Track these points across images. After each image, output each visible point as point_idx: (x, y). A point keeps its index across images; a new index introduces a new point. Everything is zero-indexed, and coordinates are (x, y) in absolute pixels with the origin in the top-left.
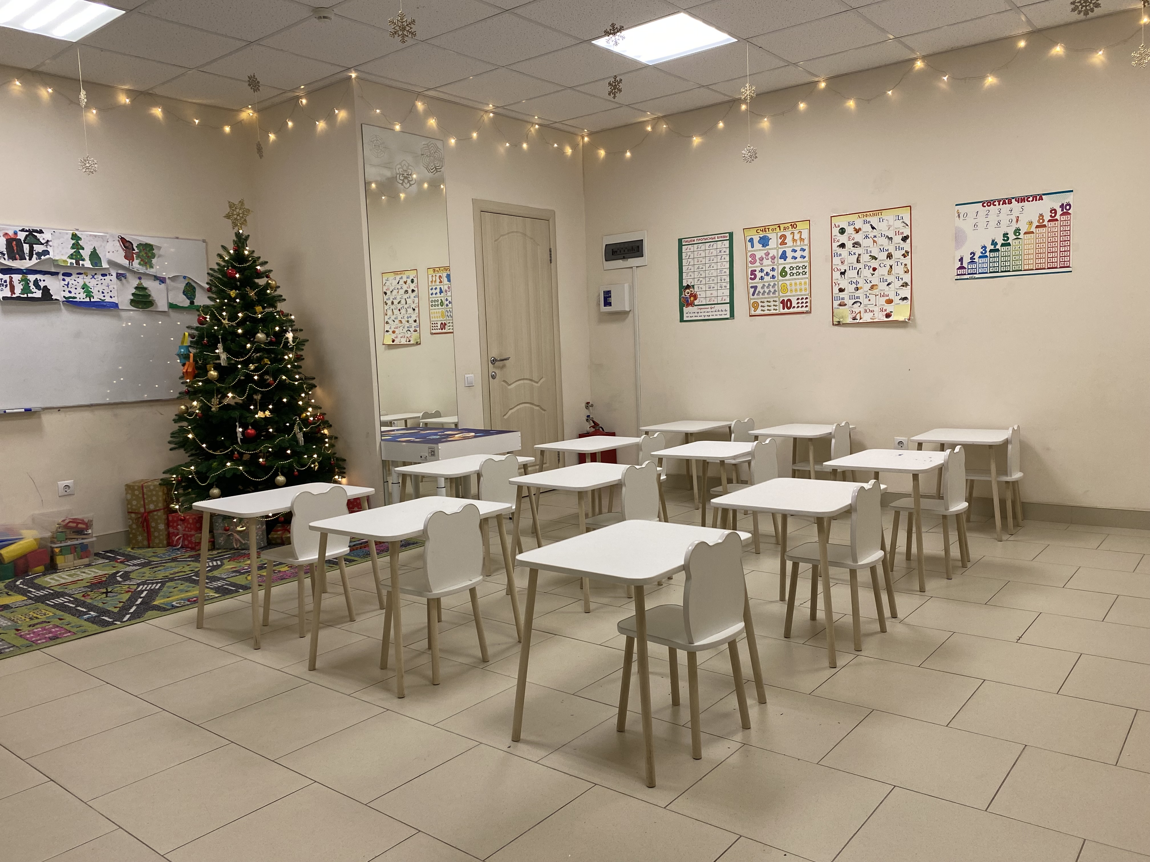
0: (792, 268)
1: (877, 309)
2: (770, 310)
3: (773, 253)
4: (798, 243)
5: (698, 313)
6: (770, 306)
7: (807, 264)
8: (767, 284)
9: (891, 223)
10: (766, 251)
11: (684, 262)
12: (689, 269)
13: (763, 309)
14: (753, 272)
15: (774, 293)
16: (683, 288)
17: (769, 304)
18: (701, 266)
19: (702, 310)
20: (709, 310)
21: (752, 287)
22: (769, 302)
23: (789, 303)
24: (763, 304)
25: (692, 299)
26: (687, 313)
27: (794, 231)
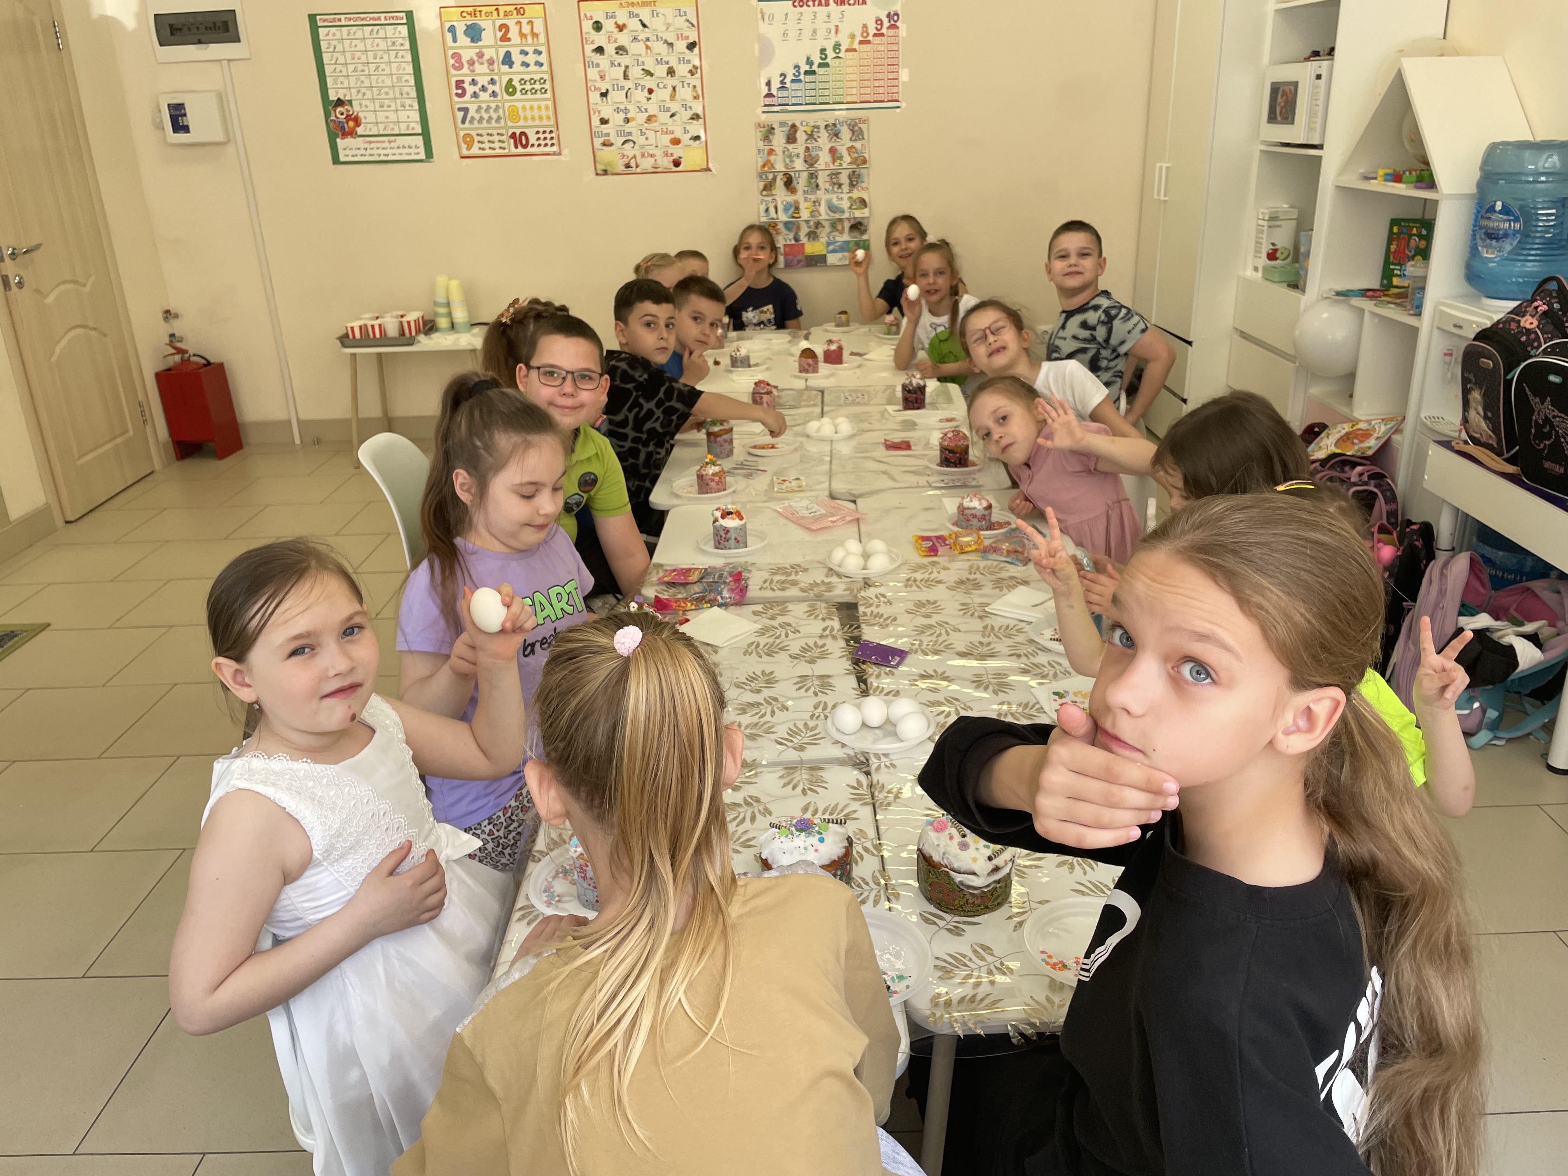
0: (523, 81)
1: (658, 153)
2: (494, 149)
3: (489, 53)
4: (529, 38)
5: (366, 149)
6: (493, 142)
7: (546, 76)
8: (484, 106)
9: (670, 20)
10: (477, 50)
11: (326, 58)
12: (338, 70)
13: (482, 146)
14: (459, 84)
15: (498, 120)
16: (332, 105)
17: (491, 138)
18: (360, 67)
19: (373, 145)
20: (386, 145)
21: (460, 109)
22: (491, 135)
23: (523, 138)
24: (481, 139)
25: (351, 124)
26: (345, 149)
27: (522, 20)
